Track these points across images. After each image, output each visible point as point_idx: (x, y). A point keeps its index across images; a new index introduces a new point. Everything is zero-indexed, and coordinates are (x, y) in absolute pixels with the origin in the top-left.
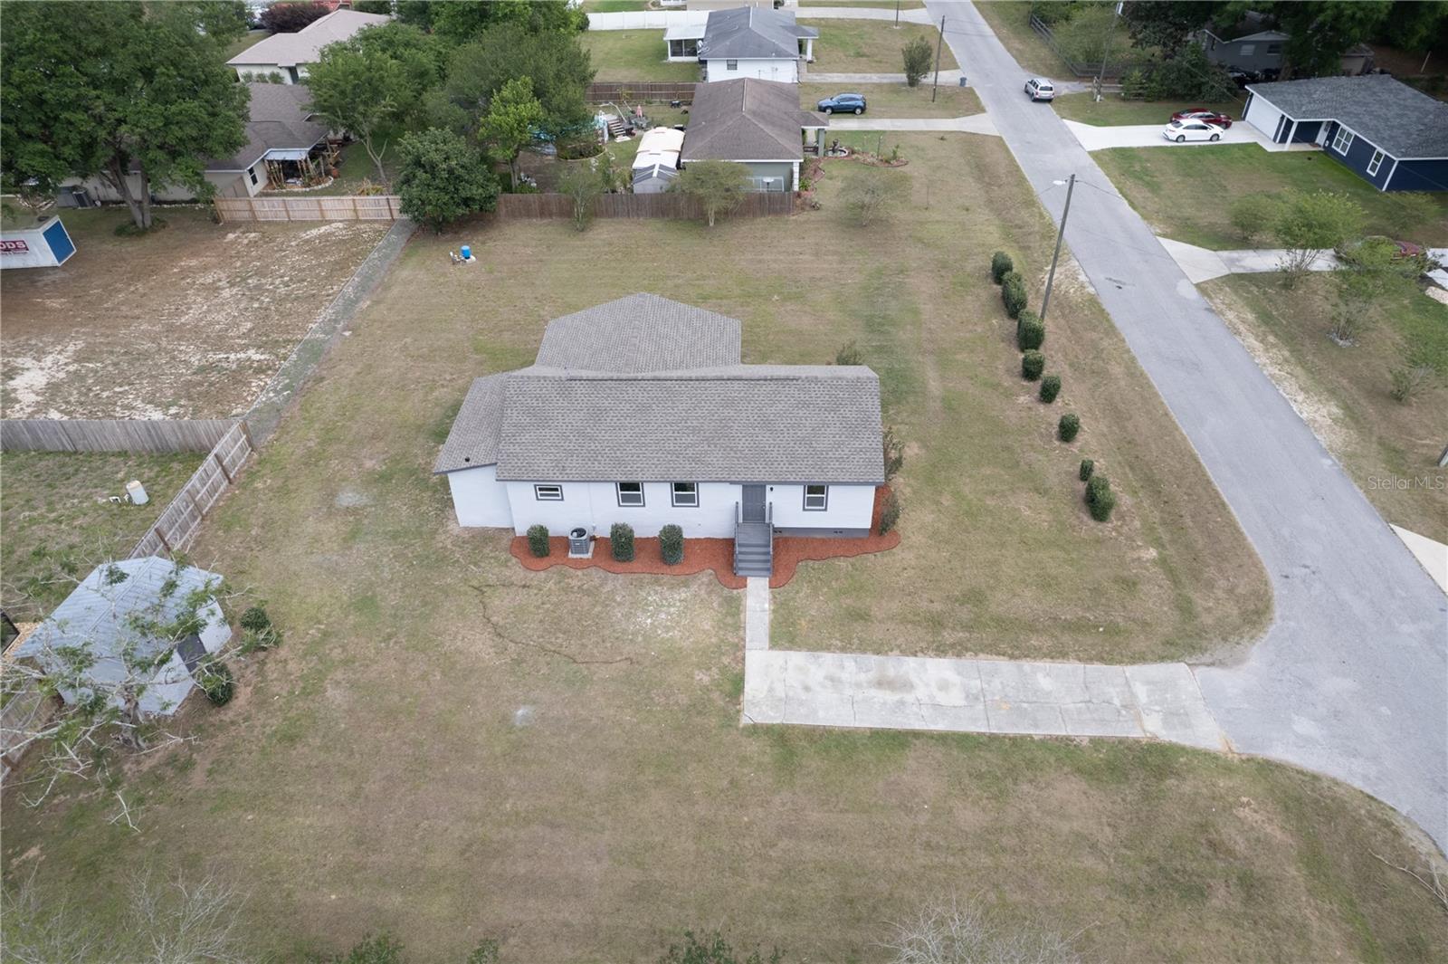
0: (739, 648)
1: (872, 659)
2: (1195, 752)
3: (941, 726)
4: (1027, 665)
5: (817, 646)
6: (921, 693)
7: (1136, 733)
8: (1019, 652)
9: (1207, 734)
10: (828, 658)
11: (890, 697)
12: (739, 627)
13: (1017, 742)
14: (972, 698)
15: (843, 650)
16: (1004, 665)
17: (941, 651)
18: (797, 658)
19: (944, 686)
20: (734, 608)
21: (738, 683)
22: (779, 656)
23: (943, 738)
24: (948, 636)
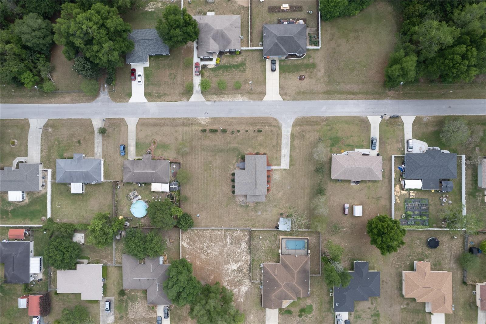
0: (280, 169)
1: (282, 157)
2: (292, 131)
3: (289, 152)
4: (282, 143)
5: (280, 162)
6: (286, 153)
7: (290, 136)
8: (281, 143)
9: (290, 129)
10: (282, 161)
11: (286, 156)
12: (278, 169)
13: (291, 146)
14: (286, 149)
15: (281, 160)
16: (282, 145)
17: (280, 151)
18: (282, 164)
19: (285, 151)
20: (275, 170)
21: (284, 169)
22: (281, 165)
23: (290, 152)
24: (279, 150)
